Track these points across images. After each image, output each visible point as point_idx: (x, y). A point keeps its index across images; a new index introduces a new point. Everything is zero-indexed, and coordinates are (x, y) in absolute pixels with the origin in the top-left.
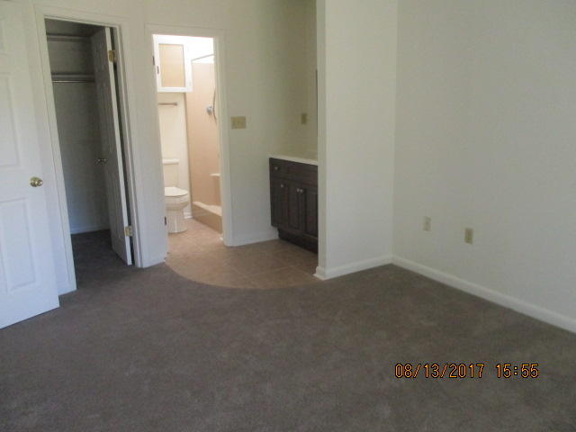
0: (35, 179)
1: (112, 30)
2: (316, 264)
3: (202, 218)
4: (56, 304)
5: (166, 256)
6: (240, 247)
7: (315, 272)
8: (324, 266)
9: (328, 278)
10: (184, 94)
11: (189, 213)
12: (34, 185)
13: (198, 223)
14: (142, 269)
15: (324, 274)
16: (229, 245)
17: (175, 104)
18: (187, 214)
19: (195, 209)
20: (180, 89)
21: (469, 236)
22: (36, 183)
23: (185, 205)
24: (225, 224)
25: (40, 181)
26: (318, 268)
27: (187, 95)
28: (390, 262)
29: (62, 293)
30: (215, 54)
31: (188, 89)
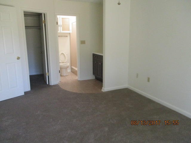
0: (18, 57)
1: (44, 14)
2: (102, 87)
3: (74, 72)
4: (23, 94)
5: (59, 82)
6: (82, 81)
7: (102, 89)
8: (104, 88)
9: (105, 91)
10: (70, 33)
11: (70, 70)
12: (18, 59)
13: (72, 73)
14: (51, 86)
15: (104, 90)
16: (79, 80)
17: (67, 36)
18: (69, 70)
19: (72, 69)
20: (68, 32)
21: (148, 80)
22: (18, 58)
23: (68, 67)
24: (78, 73)
25: (19, 58)
26: (103, 88)
27: (71, 34)
28: (127, 87)
29: (25, 91)
30: (76, 22)
31: (70, 32)
